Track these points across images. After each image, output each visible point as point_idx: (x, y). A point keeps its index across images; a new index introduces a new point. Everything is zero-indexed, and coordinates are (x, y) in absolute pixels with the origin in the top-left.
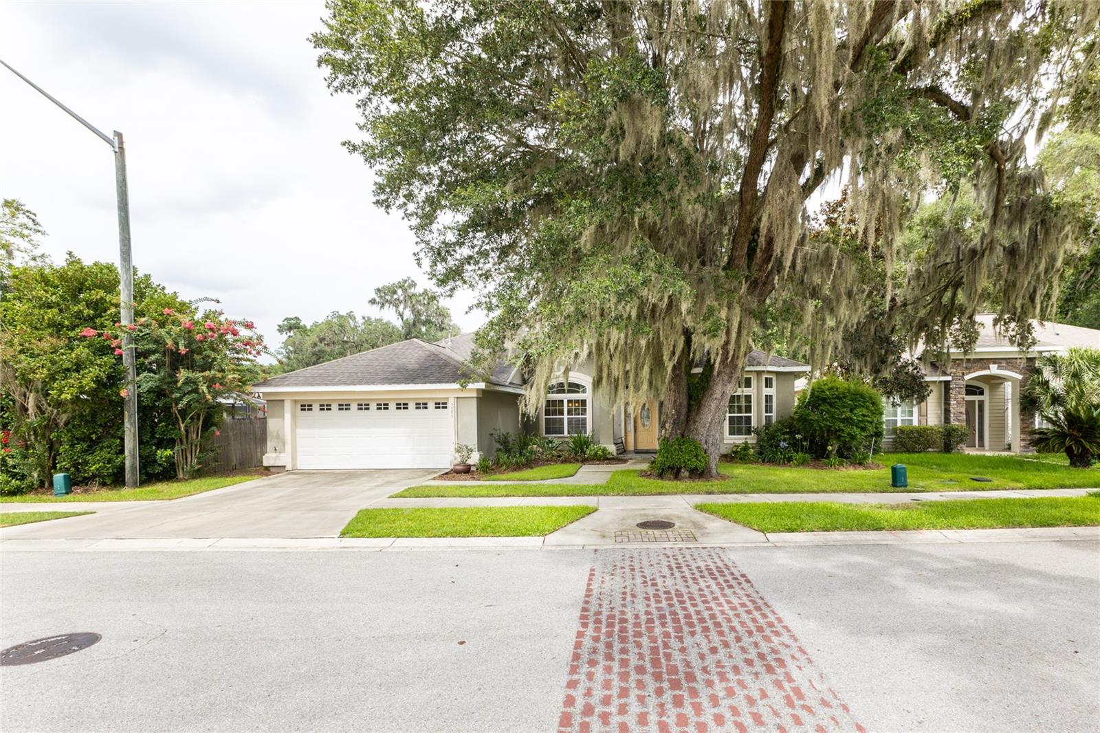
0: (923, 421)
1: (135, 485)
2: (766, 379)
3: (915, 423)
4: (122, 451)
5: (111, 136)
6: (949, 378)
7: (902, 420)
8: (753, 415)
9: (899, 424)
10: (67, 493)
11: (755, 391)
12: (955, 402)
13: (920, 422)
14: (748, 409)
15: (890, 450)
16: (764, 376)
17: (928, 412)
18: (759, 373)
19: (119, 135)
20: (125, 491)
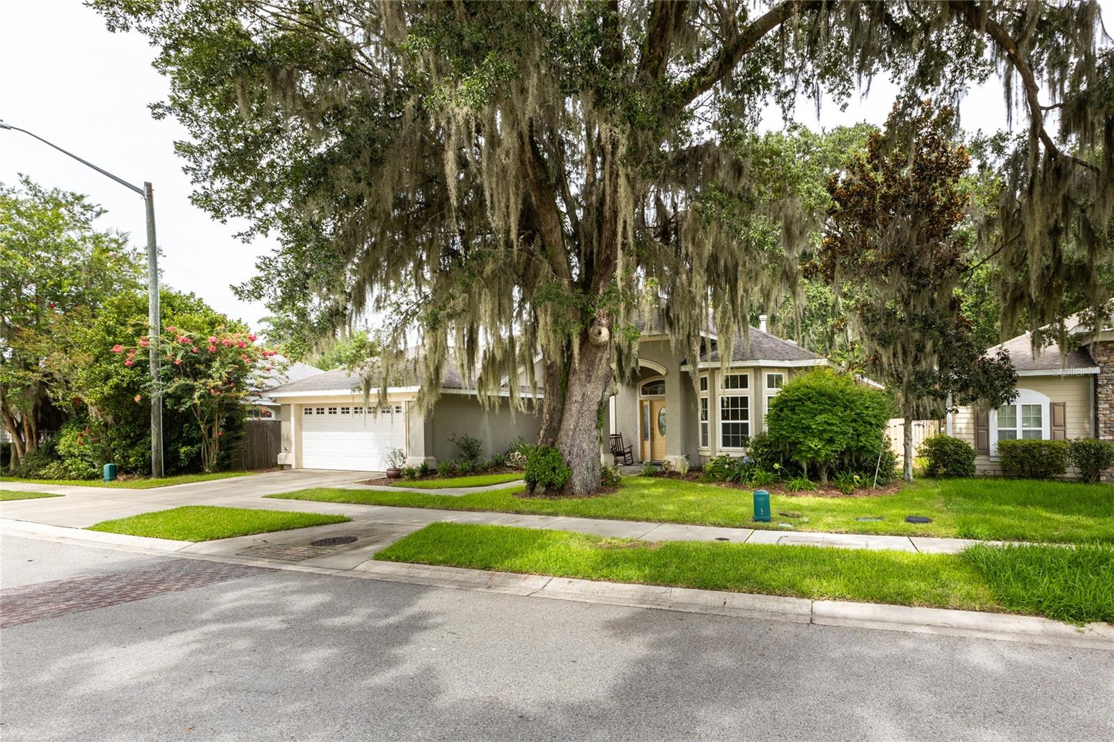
0: (1059, 434)
1: (159, 475)
2: (769, 376)
3: (1046, 436)
4: (150, 449)
5: (142, 187)
6: (1096, 370)
7: (1024, 431)
8: (750, 421)
9: (1019, 436)
10: (111, 480)
11: (752, 392)
12: (1107, 406)
13: (1053, 434)
14: (745, 416)
15: (997, 473)
16: (765, 375)
17: (1068, 420)
18: (758, 369)
19: (149, 186)
20: (152, 479)
